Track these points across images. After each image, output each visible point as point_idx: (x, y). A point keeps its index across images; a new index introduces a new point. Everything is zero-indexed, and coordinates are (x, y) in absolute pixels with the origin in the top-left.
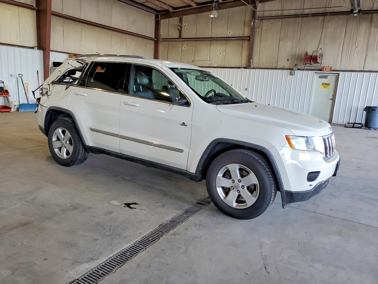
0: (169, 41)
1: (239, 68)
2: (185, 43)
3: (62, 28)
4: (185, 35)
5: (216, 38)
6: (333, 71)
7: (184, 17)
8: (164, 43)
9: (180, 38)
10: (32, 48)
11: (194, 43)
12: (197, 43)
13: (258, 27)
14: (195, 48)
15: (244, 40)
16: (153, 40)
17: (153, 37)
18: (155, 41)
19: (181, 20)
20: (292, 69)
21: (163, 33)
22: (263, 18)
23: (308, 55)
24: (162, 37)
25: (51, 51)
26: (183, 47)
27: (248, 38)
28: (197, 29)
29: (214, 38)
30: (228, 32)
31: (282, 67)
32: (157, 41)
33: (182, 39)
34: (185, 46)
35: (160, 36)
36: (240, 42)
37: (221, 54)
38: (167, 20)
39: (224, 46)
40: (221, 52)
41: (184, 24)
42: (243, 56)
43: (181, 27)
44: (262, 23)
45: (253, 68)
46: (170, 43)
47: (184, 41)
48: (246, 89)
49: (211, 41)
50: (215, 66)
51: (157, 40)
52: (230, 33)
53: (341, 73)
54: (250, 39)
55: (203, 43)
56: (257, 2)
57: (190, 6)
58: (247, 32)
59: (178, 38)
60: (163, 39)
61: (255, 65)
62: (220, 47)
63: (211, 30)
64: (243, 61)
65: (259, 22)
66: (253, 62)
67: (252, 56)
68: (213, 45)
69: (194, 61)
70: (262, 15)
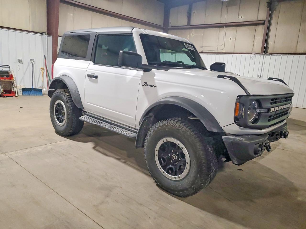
0: (177, 29)
1: (251, 53)
2: (194, 30)
3: (72, 15)
4: (193, 22)
7: (194, 5)
8: (173, 31)
9: (189, 25)
10: (42, 33)
11: (203, 29)
12: (206, 29)
13: (276, 9)
14: (203, 35)
15: (258, 24)
16: (162, 28)
17: (162, 25)
18: (164, 29)
19: (190, 8)
21: (172, 21)
24: (171, 25)
25: (59, 36)
26: (192, 34)
27: (263, 22)
28: (207, 16)
29: (224, 23)
30: (240, 17)
31: (302, 52)
33: (191, 26)
34: (194, 33)
35: (169, 24)
36: (253, 27)
38: (177, 8)
39: (235, 31)
40: (231, 38)
41: (193, 12)
42: (256, 41)
43: (190, 14)
44: (280, 5)
45: (267, 54)
46: (179, 30)
47: (192, 28)
48: (259, 76)
49: (220, 27)
50: (224, 52)
51: (166, 28)
52: (242, 18)
54: (265, 22)
55: (212, 29)
58: (261, 16)
59: (187, 25)
60: (171, 27)
61: (269, 51)
62: (230, 32)
63: (221, 16)
64: (255, 47)
65: (276, 3)
66: (267, 48)
67: (266, 40)
68: (223, 31)
69: (202, 47)
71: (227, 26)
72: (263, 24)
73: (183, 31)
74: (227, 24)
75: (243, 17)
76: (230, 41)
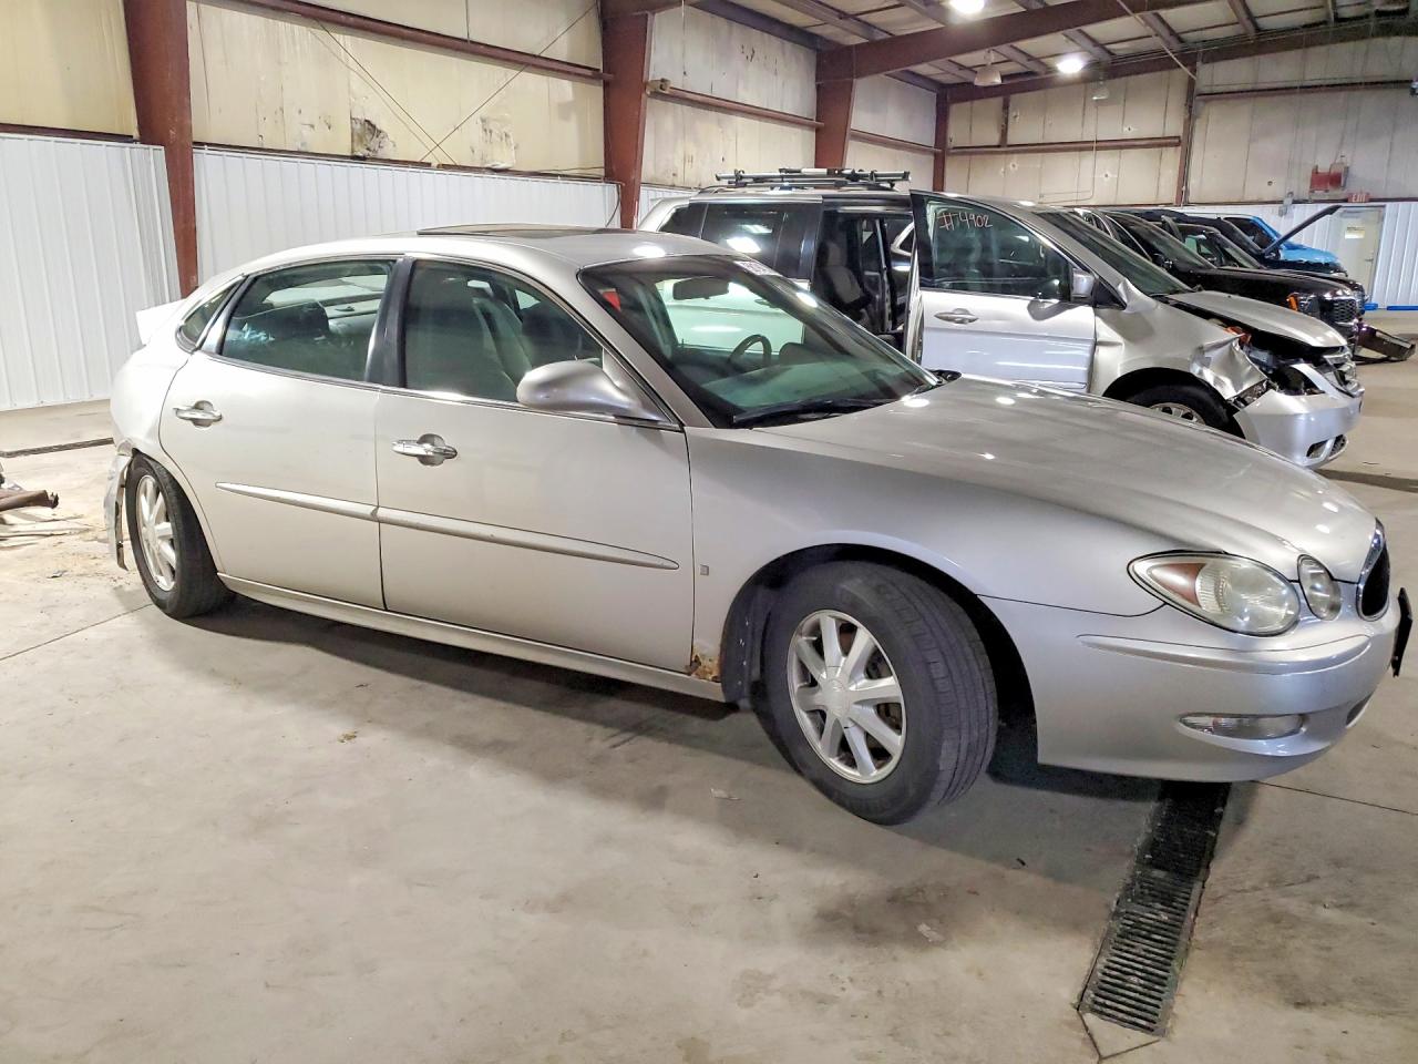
0: (971, 154)
1: (1156, 205)
2: (1016, 156)
4: (1012, 139)
5: (1097, 142)
6: (1372, 200)
7: (1015, 98)
8: (958, 156)
9: (1004, 147)
11: (1040, 155)
12: (1048, 155)
13: (1200, 116)
14: (1041, 167)
15: (1166, 145)
16: (932, 152)
17: (931, 145)
18: (936, 155)
19: (1006, 107)
20: (1281, 202)
21: (957, 134)
22: (1213, 96)
23: (1319, 171)
24: (953, 144)
26: (1011, 166)
27: (1177, 141)
28: (1048, 122)
29: (1092, 142)
30: (1126, 129)
31: (1254, 199)
32: (943, 153)
33: (1009, 146)
34: (1015, 163)
35: (949, 141)
36: (1154, 150)
37: (1106, 176)
38: (968, 104)
39: (1117, 159)
40: (1108, 173)
41: (1012, 114)
42: (1162, 180)
43: (1007, 121)
44: (1207, 107)
45: (1188, 205)
46: (976, 156)
47: (1013, 152)
49: (1081, 149)
50: (1093, 203)
51: (941, 154)
52: (1129, 135)
53: (1388, 204)
54: (1181, 141)
55: (1063, 154)
56: (1199, 64)
57: (1033, 73)
58: (1174, 127)
59: (996, 143)
60: (955, 148)
61: (1192, 198)
62: (1106, 162)
63: (1083, 125)
64: (1162, 191)
65: (1201, 104)
66: (1187, 191)
67: (1184, 178)
68: (1088, 159)
69: (1041, 195)
70: (1206, 90)
71: (1098, 149)
72: (1177, 145)
73: (987, 157)
74: (1099, 144)
75: (1132, 129)
76: (1106, 179)
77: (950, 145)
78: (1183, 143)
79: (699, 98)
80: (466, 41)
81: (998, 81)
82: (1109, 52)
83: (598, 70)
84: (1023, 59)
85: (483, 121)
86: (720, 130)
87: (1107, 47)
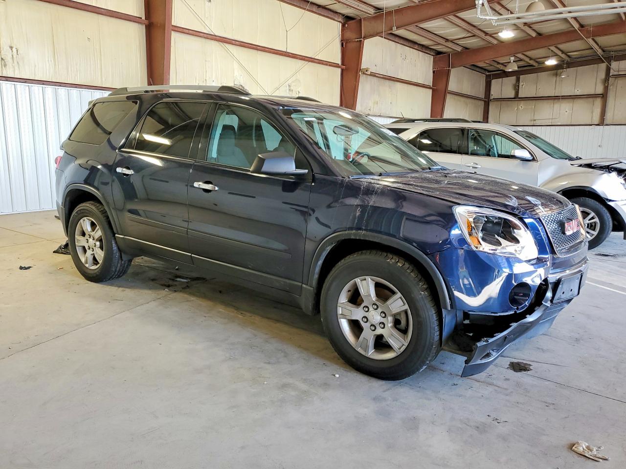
0: (501, 101)
1: (591, 125)
2: (522, 102)
4: (520, 96)
5: (562, 96)
7: (521, 76)
8: (496, 102)
9: (517, 97)
11: (534, 102)
12: (537, 101)
13: (613, 84)
14: (535, 107)
15: (596, 97)
16: (483, 100)
17: (483, 97)
18: (485, 101)
19: (518, 80)
21: (495, 92)
22: (618, 76)
26: (520, 106)
27: (601, 96)
28: (538, 88)
29: (560, 96)
30: (576, 90)
32: (489, 101)
33: (520, 98)
34: (522, 105)
36: (591, 100)
37: (566, 112)
38: (501, 79)
39: (571, 105)
40: (567, 110)
41: (521, 84)
42: (594, 113)
43: (518, 86)
44: (616, 81)
45: (607, 125)
46: (504, 102)
47: (521, 100)
48: (599, 146)
49: (554, 99)
51: (487, 101)
52: (578, 92)
54: (603, 96)
55: (546, 102)
56: (612, 61)
57: (532, 66)
58: (600, 90)
59: (514, 97)
60: (493, 99)
61: (607, 122)
62: (566, 105)
63: (555, 89)
64: (594, 118)
65: (613, 80)
66: (606, 118)
67: (604, 112)
68: (557, 104)
69: (535, 120)
70: (616, 73)
71: (562, 99)
72: (600, 98)
73: (509, 103)
77: (492, 97)
78: (604, 96)
79: (382, 76)
80: (286, 52)
81: (516, 69)
82: (569, 56)
83: (339, 64)
84: (527, 60)
85: (289, 86)
86: (390, 90)
87: (568, 54)
